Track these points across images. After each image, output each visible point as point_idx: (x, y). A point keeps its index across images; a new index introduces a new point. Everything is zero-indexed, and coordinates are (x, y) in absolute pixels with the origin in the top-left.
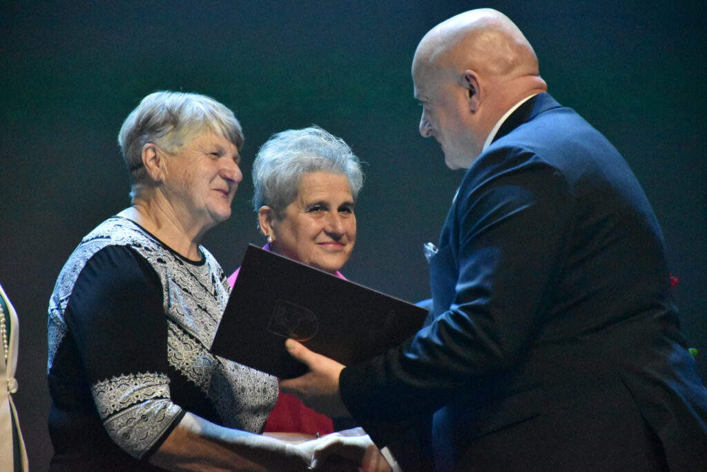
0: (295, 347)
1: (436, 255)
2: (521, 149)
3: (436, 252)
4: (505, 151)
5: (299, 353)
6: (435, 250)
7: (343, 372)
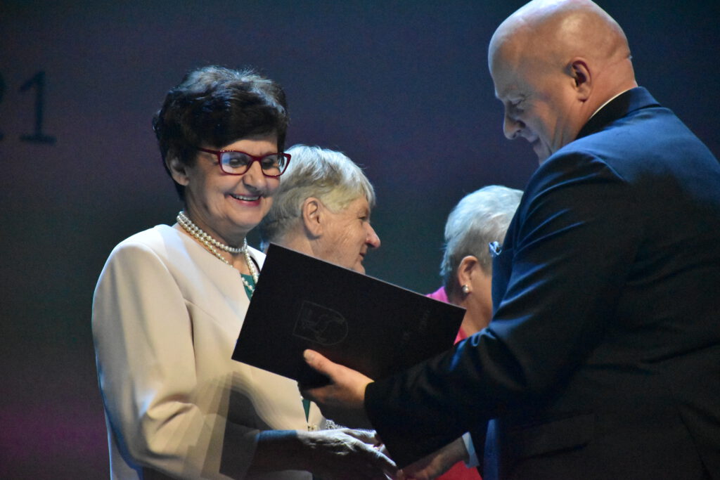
0: (313, 357)
1: (497, 256)
2: (593, 158)
3: (498, 254)
4: (575, 157)
5: (319, 364)
6: (498, 251)
7: (369, 387)
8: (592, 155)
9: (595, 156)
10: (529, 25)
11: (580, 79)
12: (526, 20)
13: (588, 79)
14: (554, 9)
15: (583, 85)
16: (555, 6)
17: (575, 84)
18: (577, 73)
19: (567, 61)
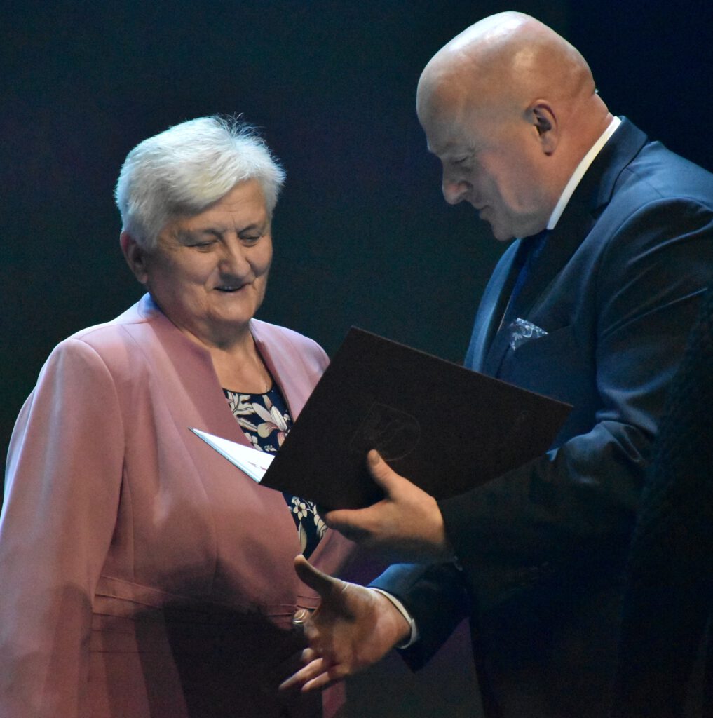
8: (698, 203)
9: (701, 204)
10: (474, 62)
11: (543, 127)
12: (469, 54)
13: (553, 125)
14: (504, 39)
15: (548, 134)
16: (505, 36)
17: (537, 133)
18: (539, 119)
19: (527, 104)
